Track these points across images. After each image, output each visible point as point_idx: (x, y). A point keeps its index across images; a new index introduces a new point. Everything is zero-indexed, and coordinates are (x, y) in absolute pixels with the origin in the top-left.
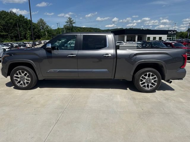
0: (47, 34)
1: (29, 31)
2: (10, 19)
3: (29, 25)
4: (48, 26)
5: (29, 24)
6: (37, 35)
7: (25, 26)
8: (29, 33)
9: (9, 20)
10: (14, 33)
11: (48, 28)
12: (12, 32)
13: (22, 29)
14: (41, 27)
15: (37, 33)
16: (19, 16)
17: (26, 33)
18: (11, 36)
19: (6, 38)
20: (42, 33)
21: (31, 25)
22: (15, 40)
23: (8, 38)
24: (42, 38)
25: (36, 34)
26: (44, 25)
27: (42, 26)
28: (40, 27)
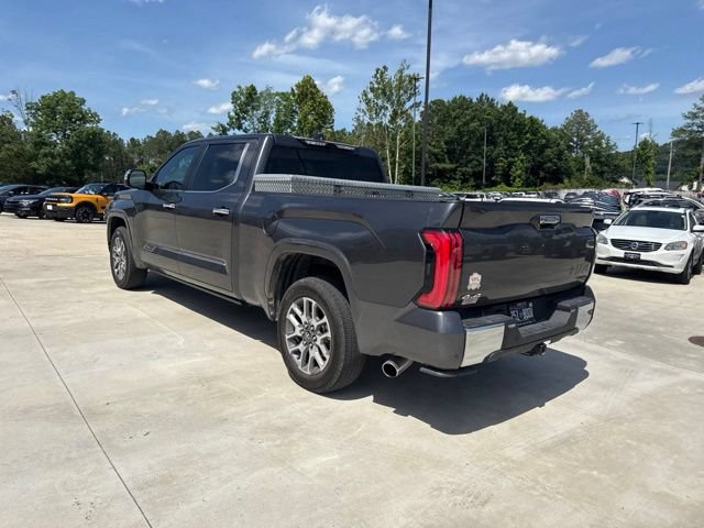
0: (588, 166)
1: (522, 157)
2: (472, 119)
3: (528, 135)
4: (602, 137)
5: (527, 132)
6: (549, 168)
7: (514, 139)
8: (521, 162)
9: (467, 124)
10: (474, 162)
11: (600, 144)
12: (470, 161)
13: (501, 149)
14: (575, 139)
15: (550, 161)
16: (499, 106)
17: (510, 165)
18: (463, 174)
19: (449, 179)
20: (572, 164)
21: (534, 134)
22: (472, 186)
23: (455, 179)
24: (566, 181)
25: (550, 164)
26: (588, 132)
27: (577, 137)
28: (572, 141)
